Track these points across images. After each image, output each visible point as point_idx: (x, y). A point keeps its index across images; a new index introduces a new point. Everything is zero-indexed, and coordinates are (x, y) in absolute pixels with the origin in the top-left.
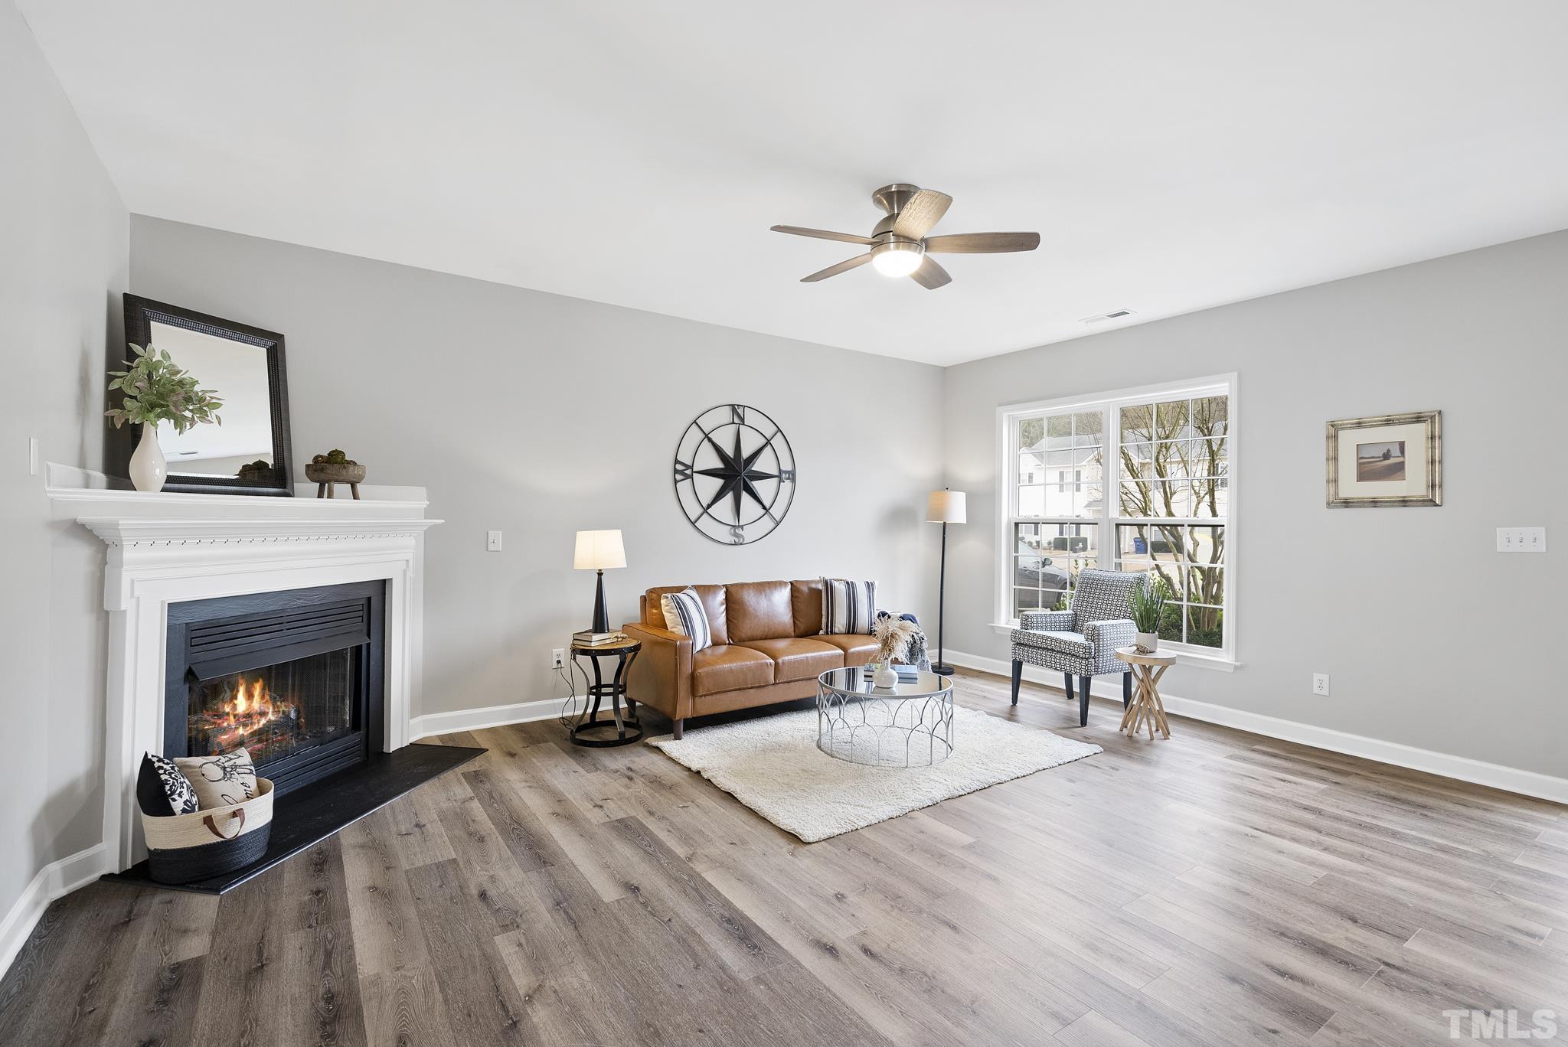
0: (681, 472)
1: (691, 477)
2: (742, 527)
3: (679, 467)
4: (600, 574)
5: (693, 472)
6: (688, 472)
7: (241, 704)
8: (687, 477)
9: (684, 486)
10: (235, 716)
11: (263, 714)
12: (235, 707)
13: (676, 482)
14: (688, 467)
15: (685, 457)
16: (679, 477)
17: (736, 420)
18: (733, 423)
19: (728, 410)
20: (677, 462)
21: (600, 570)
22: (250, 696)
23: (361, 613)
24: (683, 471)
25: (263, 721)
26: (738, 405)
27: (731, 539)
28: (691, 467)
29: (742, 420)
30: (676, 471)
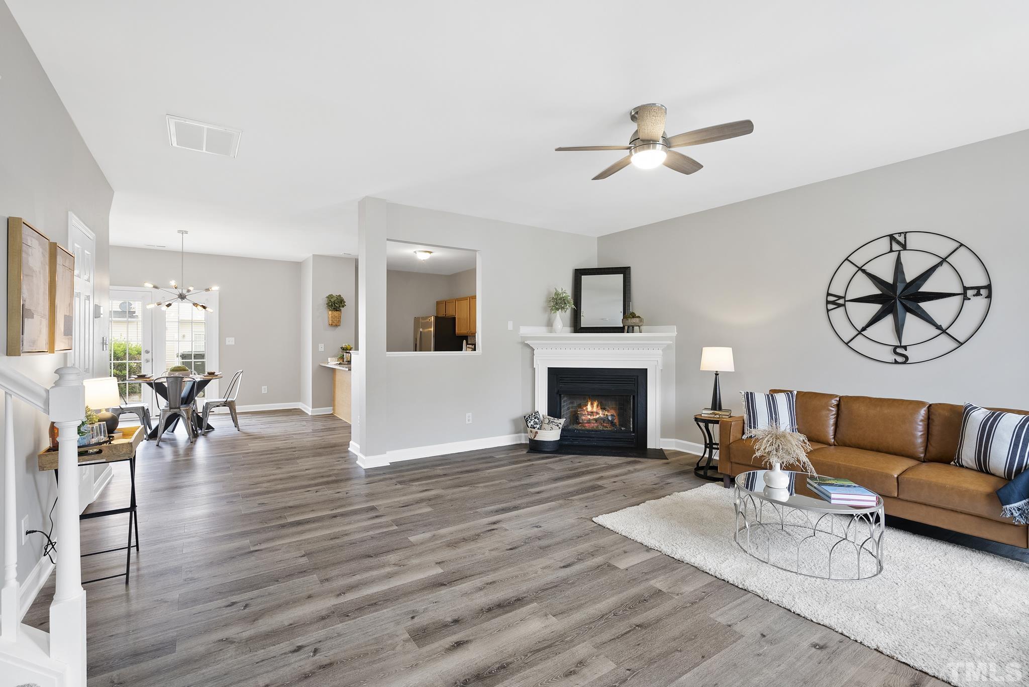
0: (833, 303)
1: (844, 305)
2: (905, 348)
3: (831, 299)
4: (717, 374)
5: (845, 301)
6: (841, 301)
7: (589, 408)
8: (839, 305)
9: (838, 314)
10: (587, 412)
11: (597, 413)
12: (587, 409)
13: (828, 311)
14: (840, 297)
15: (838, 289)
16: (830, 306)
17: (896, 247)
18: (891, 251)
19: (888, 239)
20: (828, 294)
21: (717, 372)
22: (592, 407)
23: (634, 382)
24: (835, 302)
25: (598, 416)
26: (899, 233)
27: (892, 357)
28: (844, 297)
29: (904, 247)
30: (828, 302)
